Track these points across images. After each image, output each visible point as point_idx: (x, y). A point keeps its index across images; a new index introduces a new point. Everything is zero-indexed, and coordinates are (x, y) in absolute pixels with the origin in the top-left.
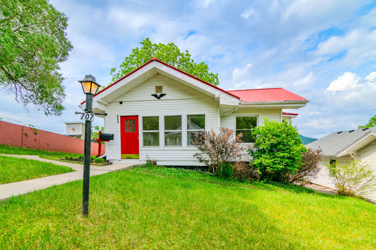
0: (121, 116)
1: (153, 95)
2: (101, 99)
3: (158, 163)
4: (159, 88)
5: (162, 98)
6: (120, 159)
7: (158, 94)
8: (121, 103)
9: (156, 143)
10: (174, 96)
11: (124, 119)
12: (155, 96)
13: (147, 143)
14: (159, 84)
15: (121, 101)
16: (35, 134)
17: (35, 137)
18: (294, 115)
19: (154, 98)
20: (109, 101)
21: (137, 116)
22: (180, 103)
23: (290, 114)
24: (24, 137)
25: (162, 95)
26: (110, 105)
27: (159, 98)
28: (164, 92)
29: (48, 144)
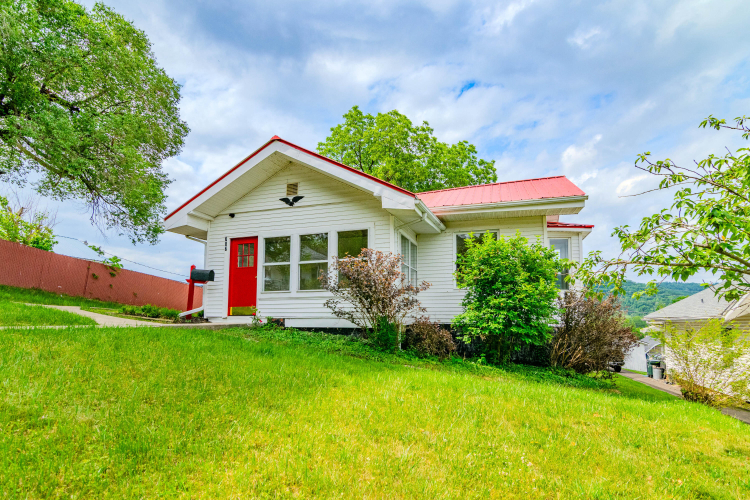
0: (232, 240)
1: (282, 200)
2: (195, 210)
3: (288, 324)
4: (293, 187)
5: (296, 204)
6: (226, 315)
7: (291, 198)
8: (232, 215)
9: (285, 286)
10: (316, 198)
11: (236, 243)
12: (286, 200)
13: (269, 287)
14: (292, 181)
15: (232, 212)
16: (112, 275)
17: (110, 280)
18: (585, 227)
20: (214, 214)
21: (255, 238)
22: (325, 211)
23: (575, 226)
24: (90, 280)
25: (297, 199)
26: (216, 221)
27: (291, 204)
28: (299, 194)
29: (135, 295)
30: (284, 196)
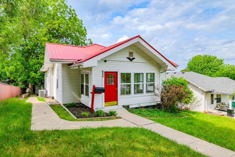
0: (105, 72)
1: (127, 58)
3: (131, 107)
4: (131, 54)
5: (133, 61)
6: (104, 107)
7: (131, 58)
8: (105, 61)
12: (129, 58)
13: (123, 93)
14: (131, 51)
19: (128, 60)
21: (117, 72)
25: (133, 59)
27: (131, 60)
28: (134, 57)
30: (128, 56)
